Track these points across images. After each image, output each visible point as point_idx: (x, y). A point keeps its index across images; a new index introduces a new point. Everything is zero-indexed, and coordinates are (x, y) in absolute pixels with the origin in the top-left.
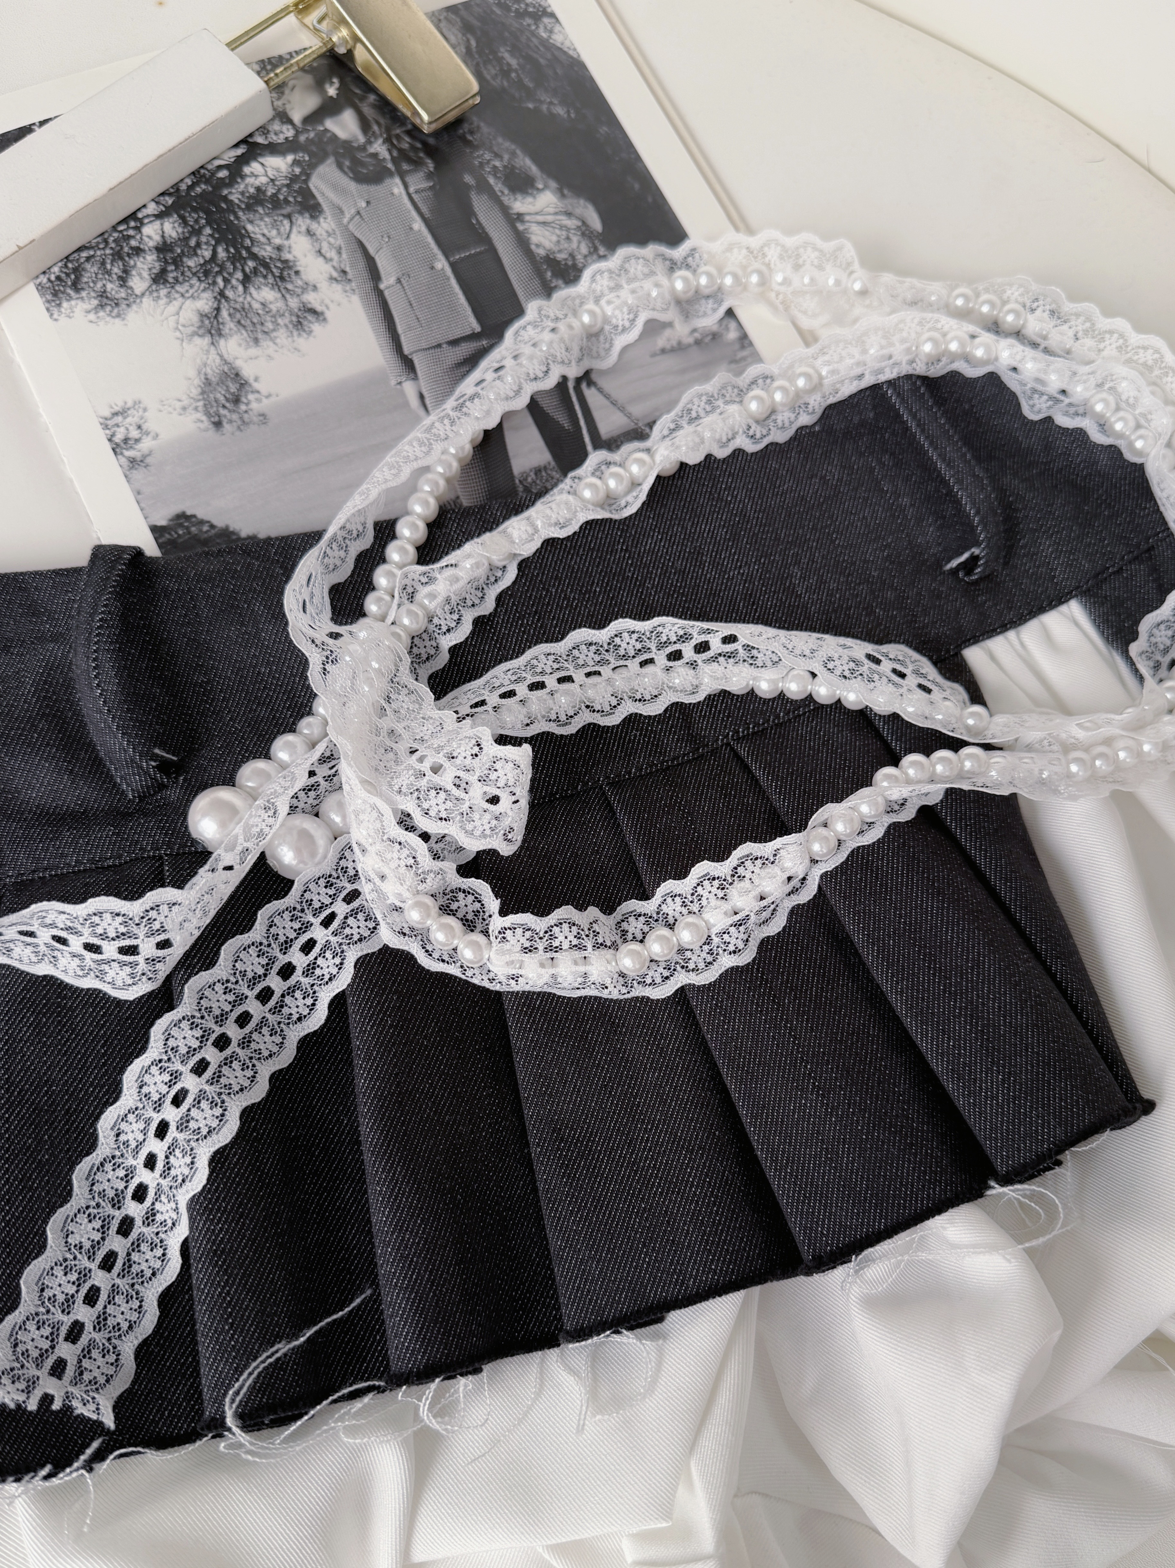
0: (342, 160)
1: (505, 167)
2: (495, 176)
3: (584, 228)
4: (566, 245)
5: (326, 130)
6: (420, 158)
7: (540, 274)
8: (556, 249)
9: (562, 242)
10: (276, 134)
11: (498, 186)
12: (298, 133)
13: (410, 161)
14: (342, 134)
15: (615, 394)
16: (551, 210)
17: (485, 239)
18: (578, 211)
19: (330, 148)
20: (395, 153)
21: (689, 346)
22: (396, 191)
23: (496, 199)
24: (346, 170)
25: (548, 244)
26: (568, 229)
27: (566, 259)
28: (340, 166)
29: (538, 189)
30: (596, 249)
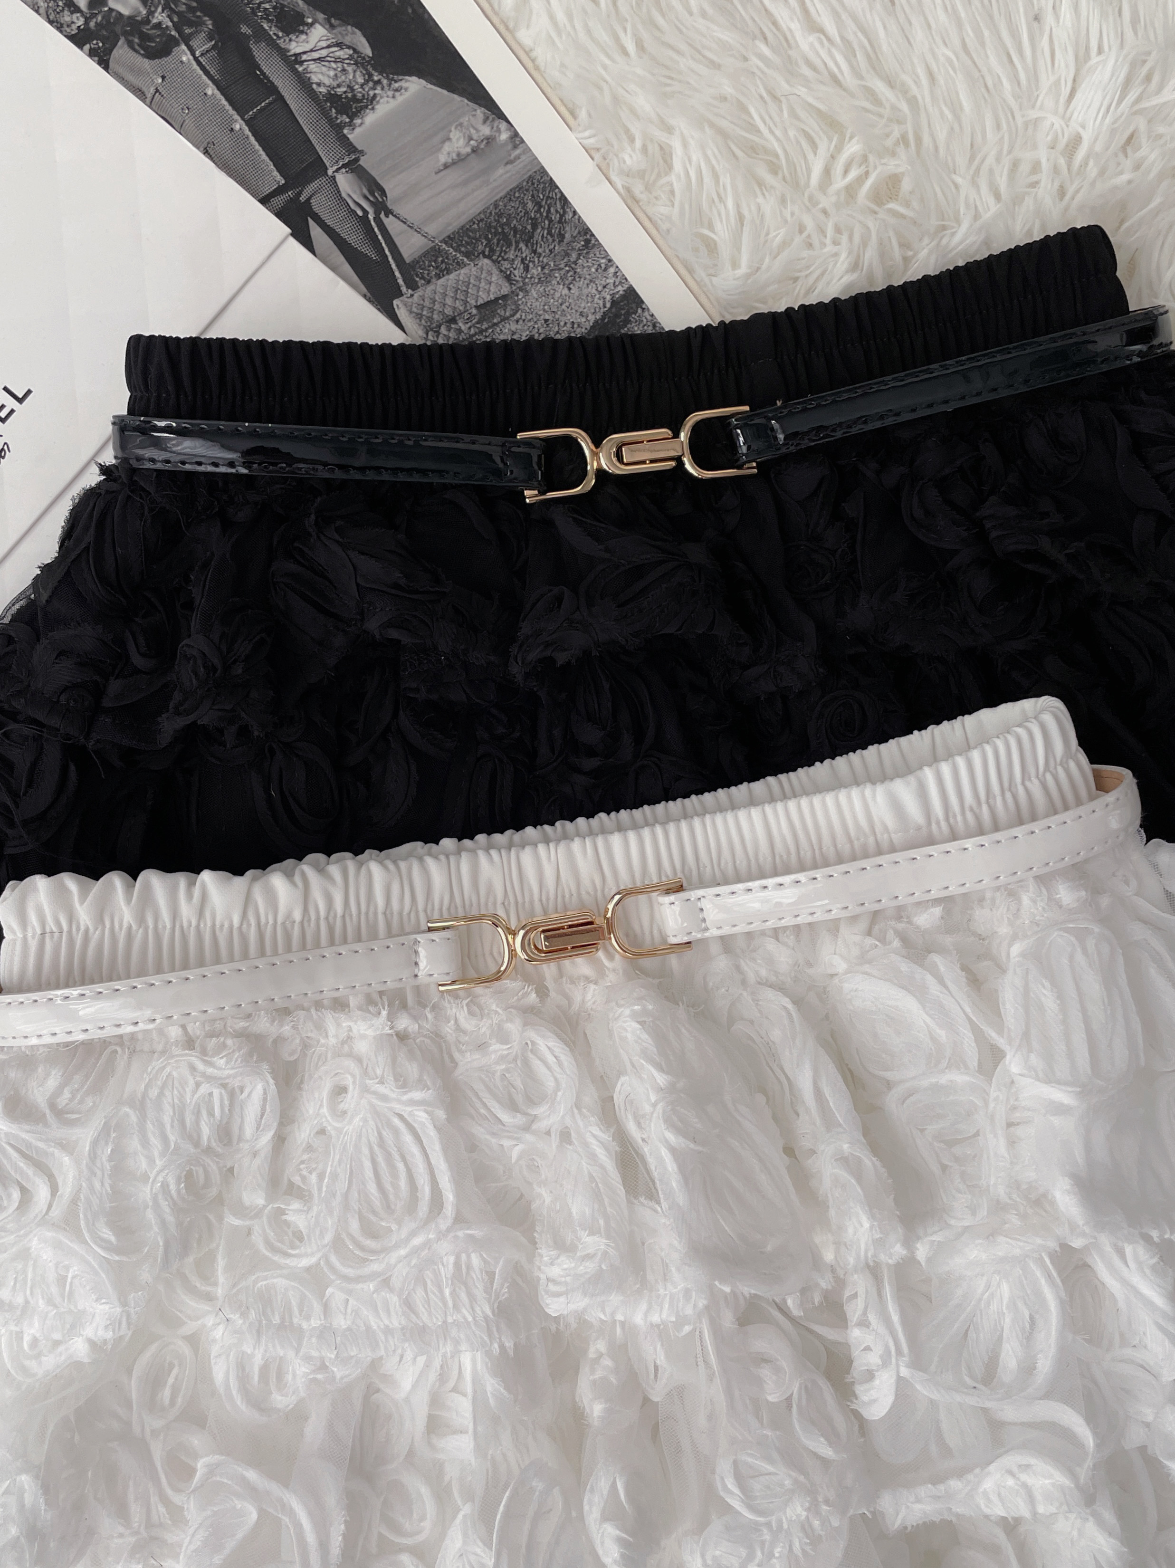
0: (131, 38)
1: (274, 8)
2: (269, 21)
3: (356, 56)
4: (343, 77)
5: (111, 10)
6: (199, 17)
7: (325, 113)
8: (335, 84)
9: (339, 74)
10: (68, 26)
11: (273, 31)
12: (87, 20)
13: (191, 24)
14: (126, 12)
15: (410, 219)
16: (324, 44)
17: (273, 89)
18: (347, 40)
19: (118, 29)
20: (176, 19)
21: (468, 155)
22: (184, 59)
23: (273, 44)
24: (137, 47)
25: (327, 81)
26: (342, 61)
27: (345, 92)
28: (131, 45)
29: (307, 24)
30: (370, 75)
